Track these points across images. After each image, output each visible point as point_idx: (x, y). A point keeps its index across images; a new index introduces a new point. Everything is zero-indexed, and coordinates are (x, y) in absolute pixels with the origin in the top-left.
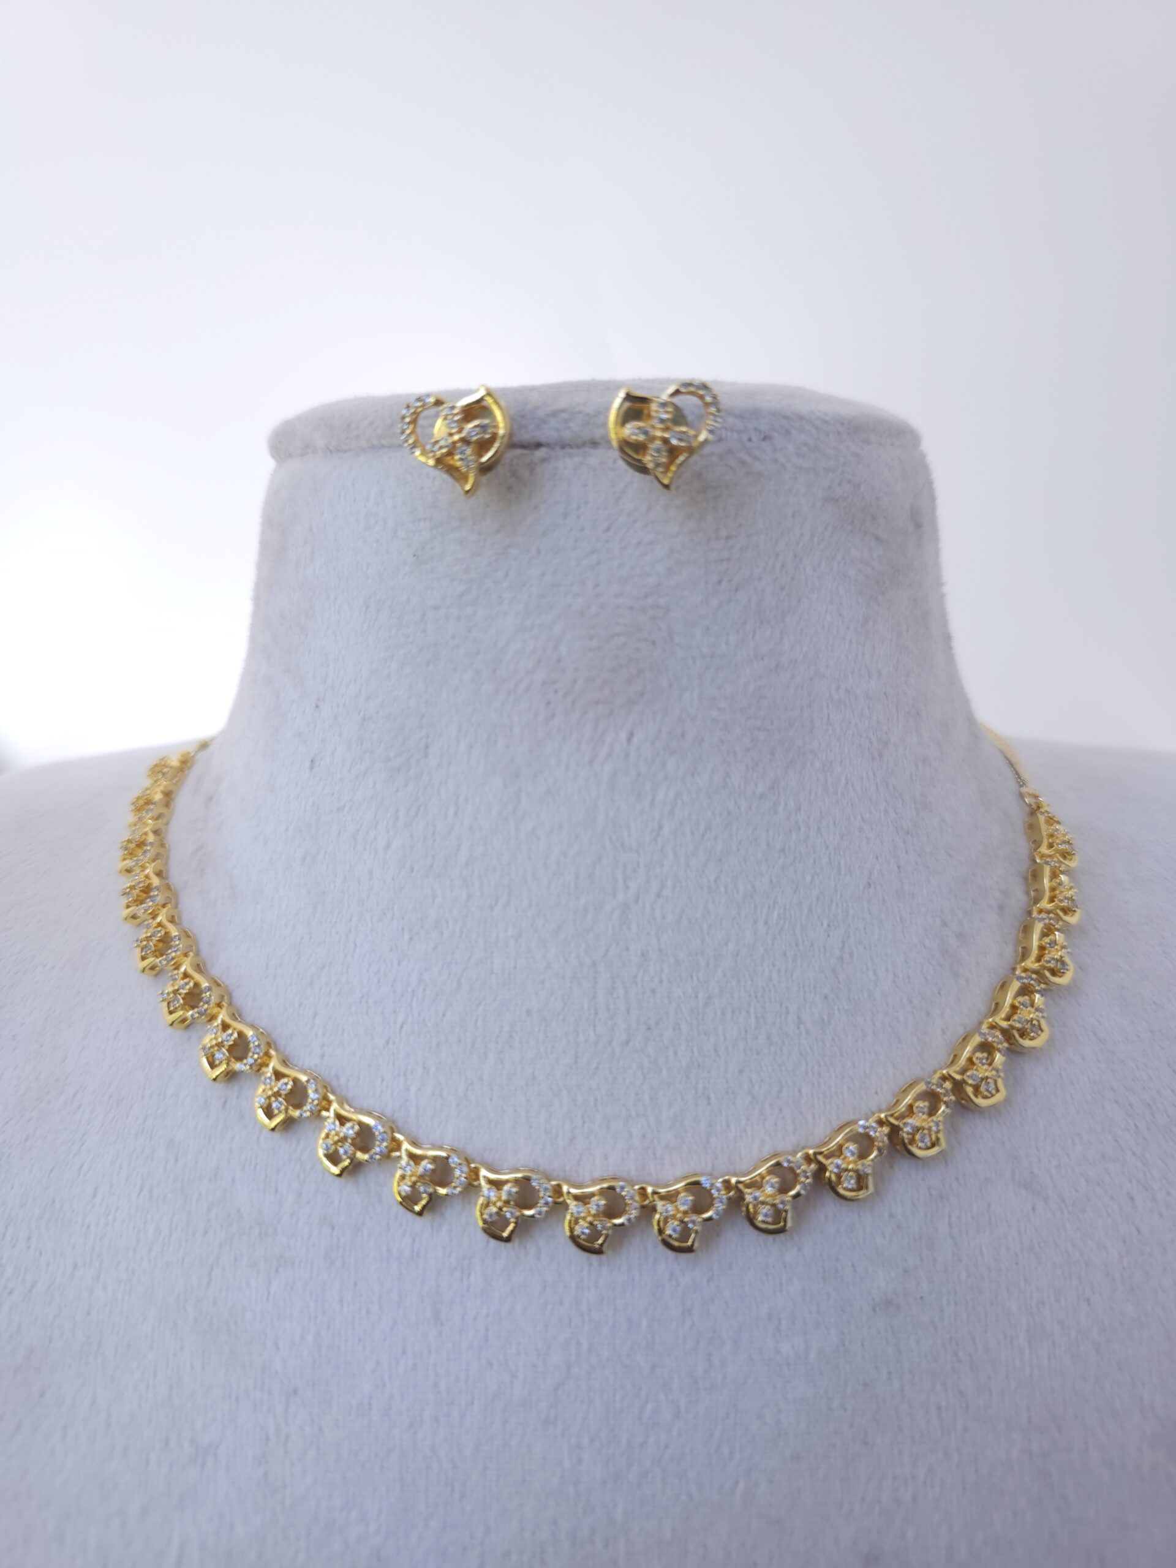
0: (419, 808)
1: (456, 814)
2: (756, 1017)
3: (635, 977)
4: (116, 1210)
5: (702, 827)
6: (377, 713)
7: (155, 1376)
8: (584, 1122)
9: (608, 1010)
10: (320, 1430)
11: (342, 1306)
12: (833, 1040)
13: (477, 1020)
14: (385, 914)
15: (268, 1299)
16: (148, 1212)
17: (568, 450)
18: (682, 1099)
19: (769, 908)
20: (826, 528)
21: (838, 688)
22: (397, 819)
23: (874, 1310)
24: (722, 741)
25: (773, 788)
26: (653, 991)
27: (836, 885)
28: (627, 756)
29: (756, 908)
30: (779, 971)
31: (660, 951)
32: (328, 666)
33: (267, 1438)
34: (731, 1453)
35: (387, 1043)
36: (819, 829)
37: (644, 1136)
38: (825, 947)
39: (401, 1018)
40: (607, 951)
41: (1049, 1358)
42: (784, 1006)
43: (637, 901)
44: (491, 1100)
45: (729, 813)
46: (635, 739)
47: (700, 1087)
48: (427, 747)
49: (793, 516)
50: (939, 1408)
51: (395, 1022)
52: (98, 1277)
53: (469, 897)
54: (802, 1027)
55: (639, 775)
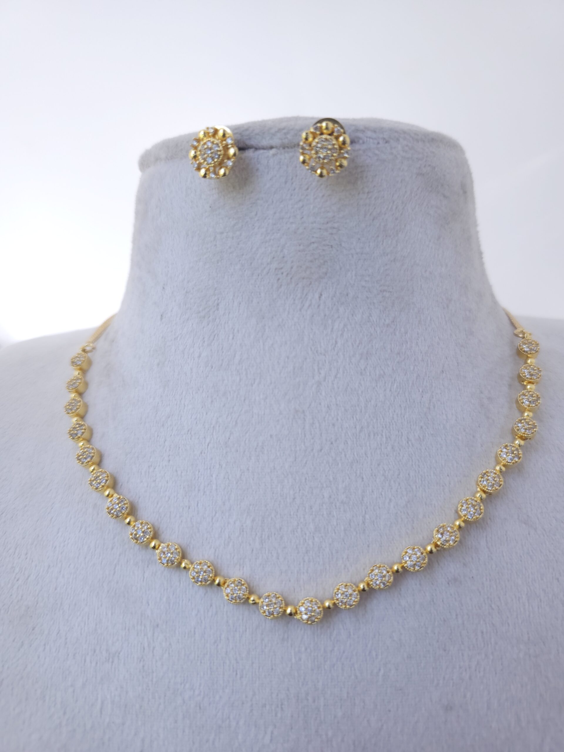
0: (215, 335)
1: (233, 338)
2: (386, 438)
3: (324, 418)
4: (69, 539)
5: (358, 342)
6: (193, 288)
7: (88, 619)
8: (300, 490)
9: (311, 434)
10: (170, 644)
11: (180, 583)
12: (426, 449)
13: (245, 441)
14: (199, 390)
15: (143, 580)
16: (84, 539)
17: (286, 149)
18: (349, 478)
19: (392, 383)
20: (418, 189)
21: (426, 271)
22: (204, 342)
23: (448, 584)
24: (367, 298)
25: (393, 322)
26: (334, 425)
27: (426, 371)
28: (319, 306)
29: (385, 383)
30: (397, 415)
31: (337, 405)
32: (169, 267)
33: (144, 649)
34: (376, 655)
35: (201, 453)
36: (417, 343)
37: (330, 497)
38: (420, 402)
39: (208, 440)
40: (310, 405)
41: (538, 608)
42: (400, 432)
43: (325, 381)
44: (253, 480)
45: (371, 335)
46: (323, 297)
47: (358, 472)
48: (218, 305)
49: (401, 182)
50: (482, 633)
51: (205, 443)
52: (60, 572)
53: (240, 380)
54: (410, 443)
55: (325, 315)
